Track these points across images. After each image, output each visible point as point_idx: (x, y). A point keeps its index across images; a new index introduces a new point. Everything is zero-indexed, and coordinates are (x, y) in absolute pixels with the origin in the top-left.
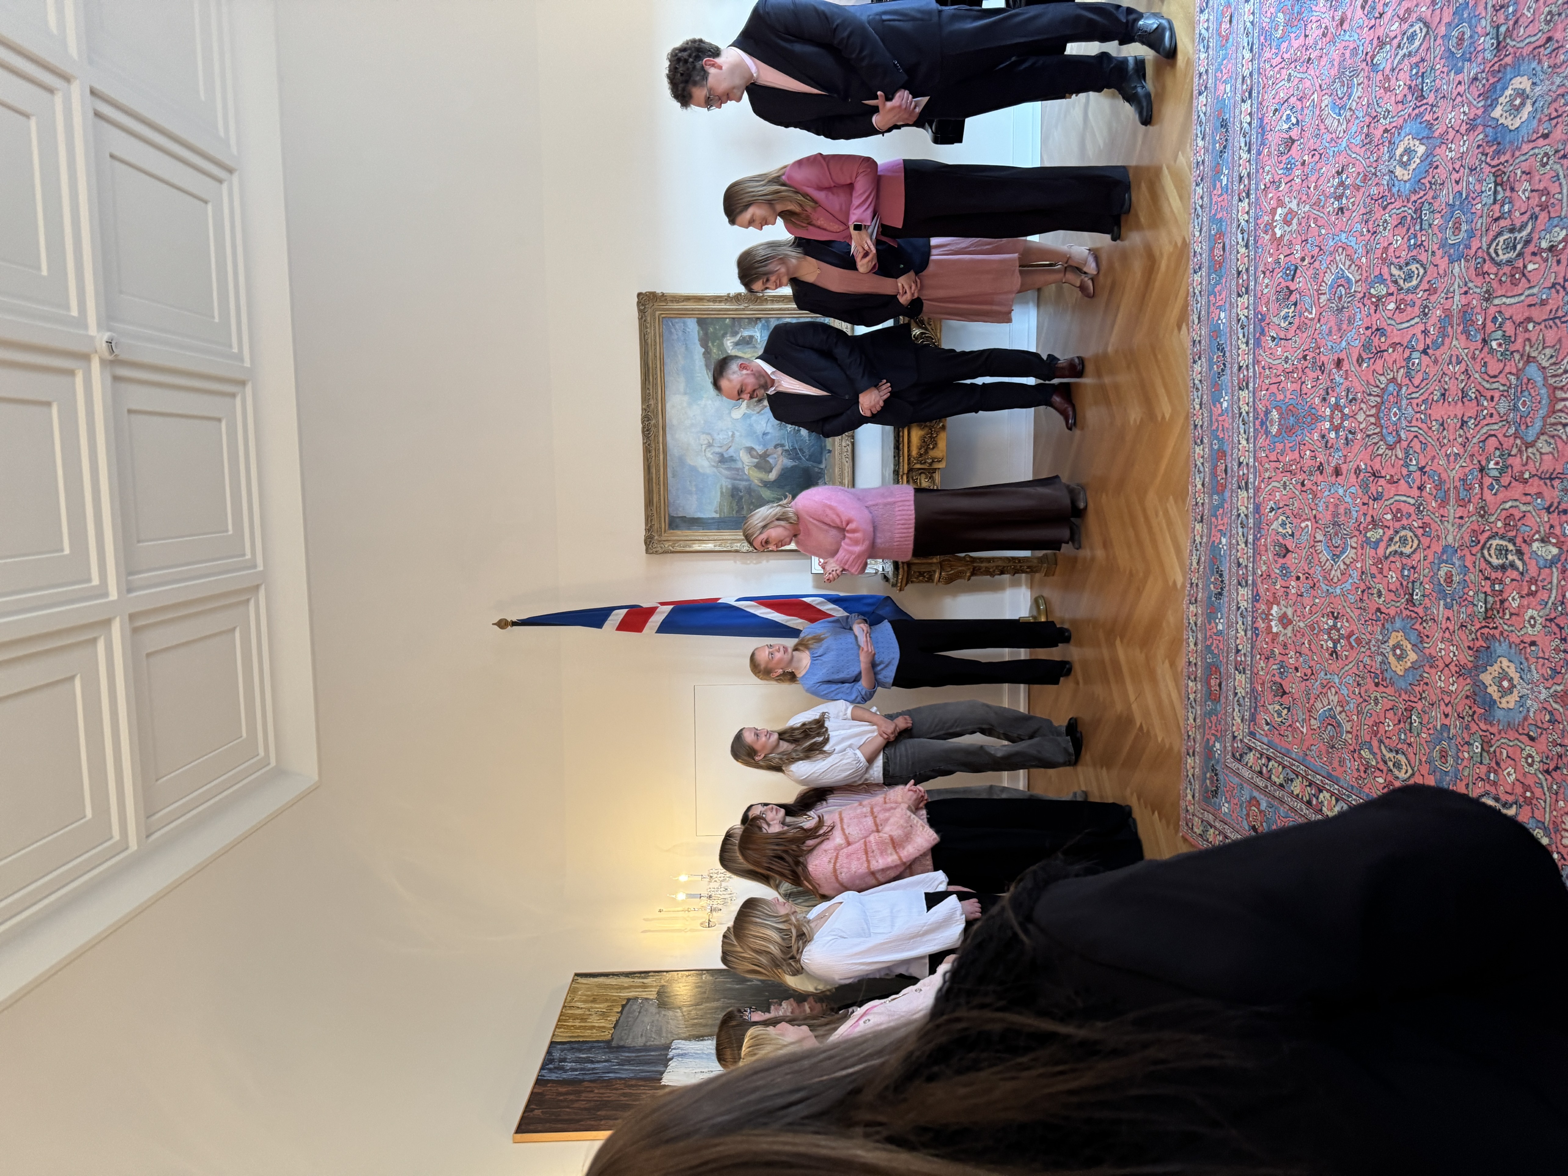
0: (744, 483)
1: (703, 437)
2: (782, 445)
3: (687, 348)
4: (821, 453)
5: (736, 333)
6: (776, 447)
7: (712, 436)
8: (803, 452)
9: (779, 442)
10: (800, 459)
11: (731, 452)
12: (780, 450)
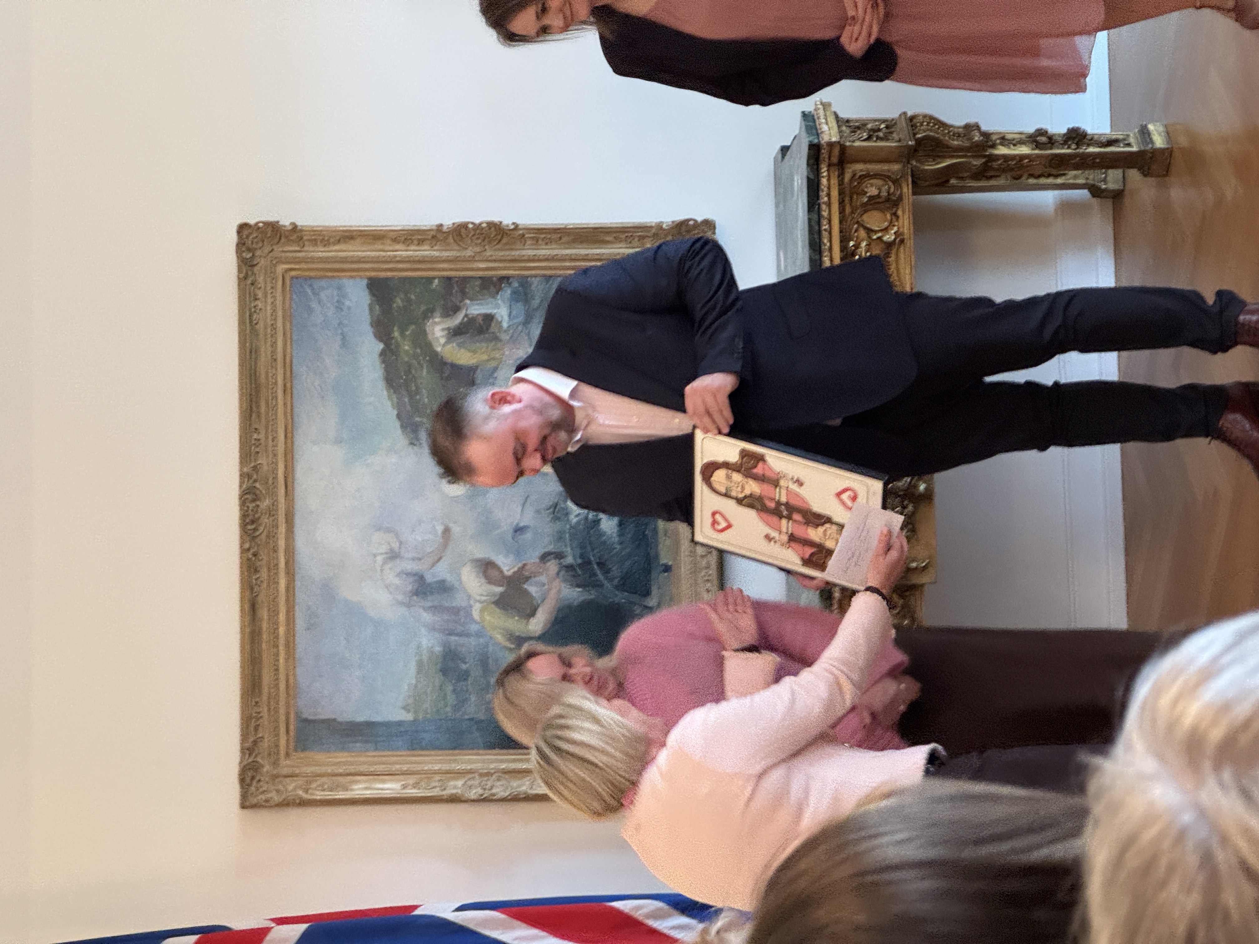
0: (473, 641)
1: (377, 536)
2: (559, 556)
3: (344, 341)
4: (649, 572)
5: (456, 309)
6: (544, 557)
7: (397, 535)
8: (606, 572)
9: (551, 548)
10: (598, 585)
11: (442, 571)
12: (552, 566)
